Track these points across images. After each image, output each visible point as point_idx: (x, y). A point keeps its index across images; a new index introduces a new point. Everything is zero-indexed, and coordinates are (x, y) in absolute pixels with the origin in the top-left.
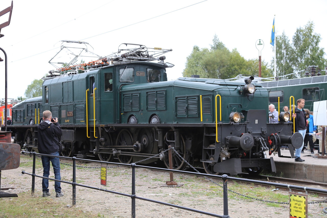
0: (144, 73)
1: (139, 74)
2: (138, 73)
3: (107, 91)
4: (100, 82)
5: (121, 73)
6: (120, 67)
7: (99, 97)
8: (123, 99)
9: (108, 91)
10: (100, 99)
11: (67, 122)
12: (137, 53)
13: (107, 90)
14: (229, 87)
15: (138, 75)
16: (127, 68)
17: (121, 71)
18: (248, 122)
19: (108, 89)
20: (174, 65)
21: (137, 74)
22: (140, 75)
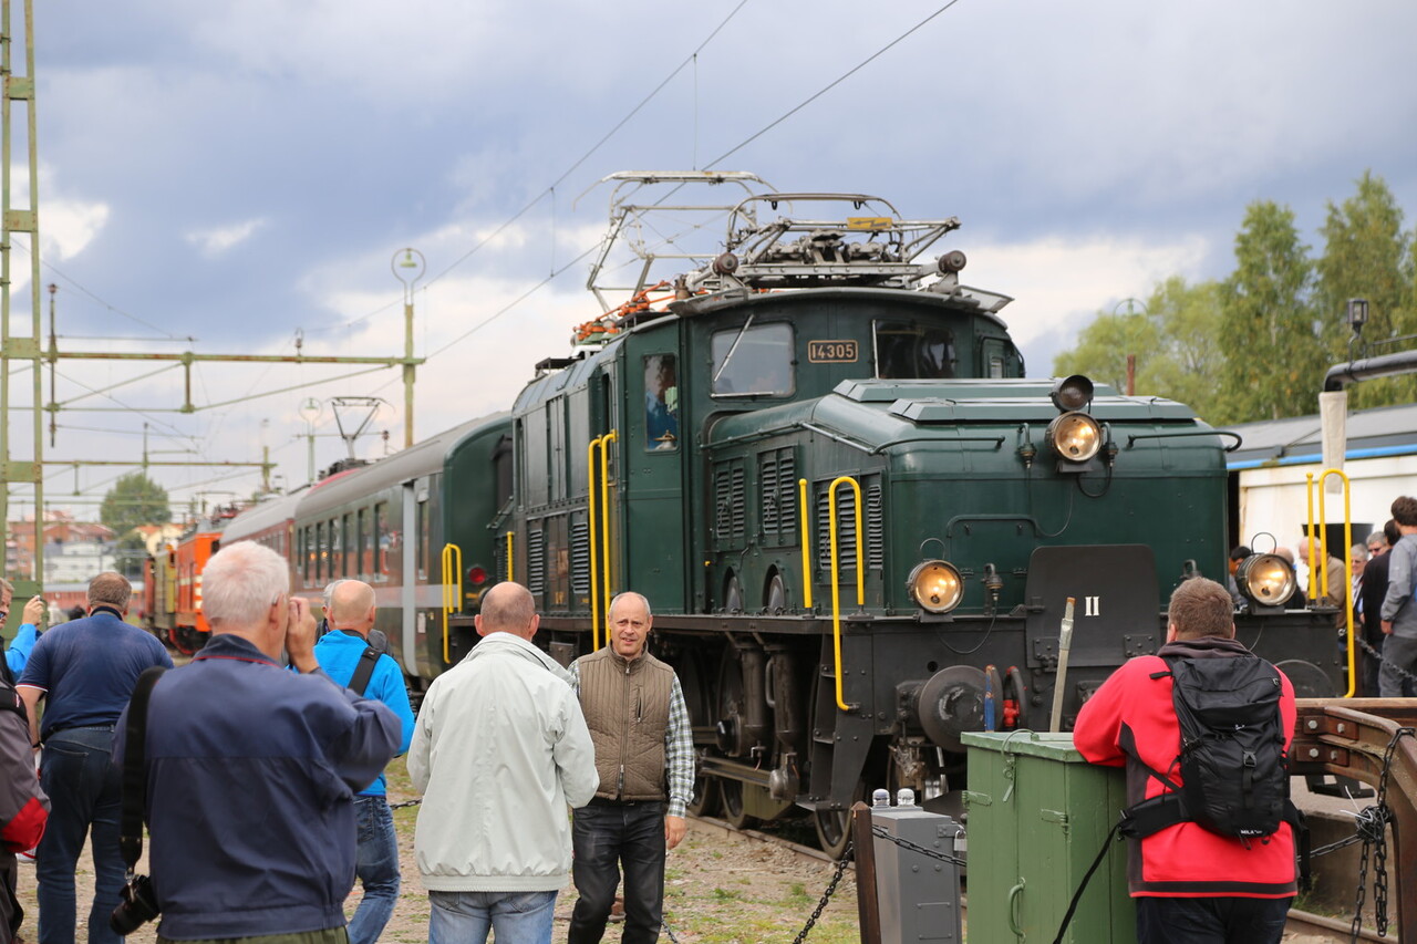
0: (853, 348)
1: (823, 355)
2: (818, 348)
3: (658, 448)
4: (626, 401)
5: (717, 355)
6: (713, 324)
7: (621, 479)
8: (715, 484)
9: (667, 446)
10: (627, 489)
11: (559, 605)
12: (819, 244)
13: (661, 441)
14: (963, 432)
15: (818, 358)
16: (751, 325)
17: (721, 341)
18: (1031, 612)
19: (663, 438)
20: (1009, 300)
21: (812, 353)
22: (826, 358)
